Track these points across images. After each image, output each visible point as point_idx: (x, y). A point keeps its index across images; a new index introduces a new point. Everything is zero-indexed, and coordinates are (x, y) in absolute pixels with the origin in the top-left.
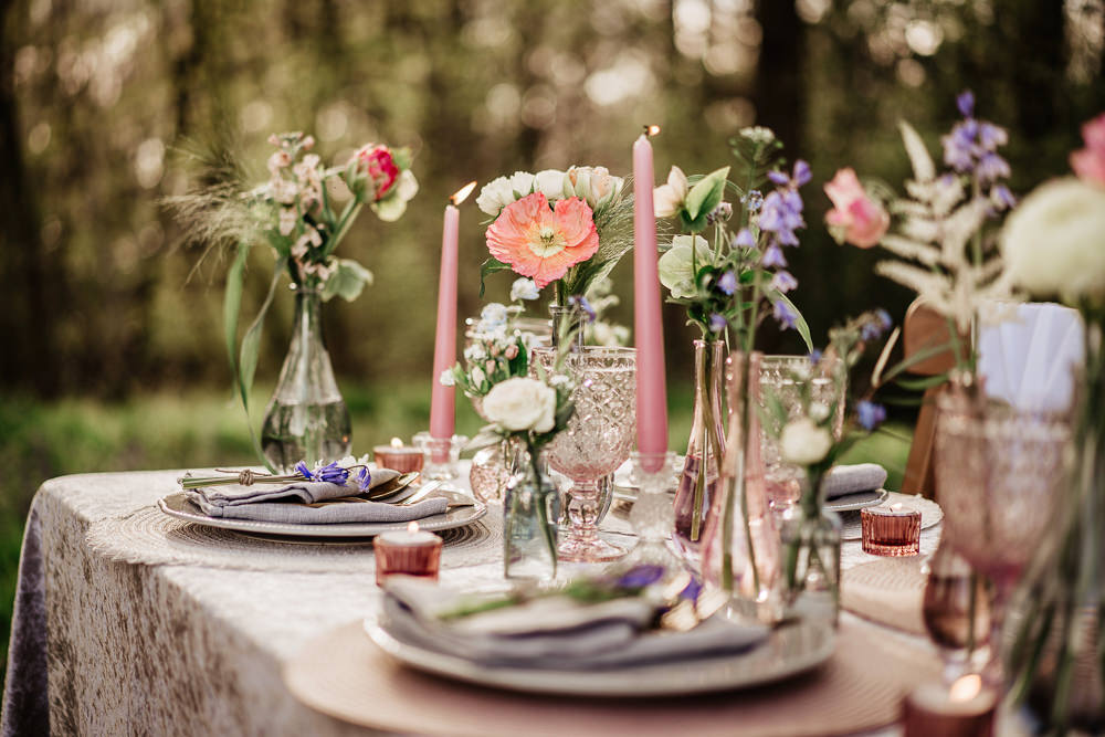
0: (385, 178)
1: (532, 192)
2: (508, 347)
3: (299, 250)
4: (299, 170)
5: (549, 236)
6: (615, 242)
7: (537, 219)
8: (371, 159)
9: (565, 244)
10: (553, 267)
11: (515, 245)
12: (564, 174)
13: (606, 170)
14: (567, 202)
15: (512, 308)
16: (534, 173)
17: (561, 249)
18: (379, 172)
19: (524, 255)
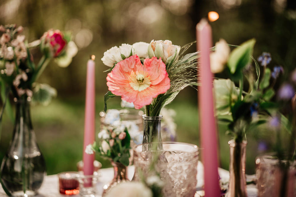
0: (58, 47)
1: (131, 55)
2: (120, 133)
3: (17, 82)
4: (14, 43)
5: (141, 79)
6: (178, 81)
7: (134, 70)
8: (52, 37)
9: (150, 83)
10: (144, 96)
11: (123, 84)
12: (148, 44)
13: (171, 42)
14: (150, 60)
15: (121, 111)
16: (132, 44)
17: (148, 86)
18: (55, 43)
19: (128, 90)
